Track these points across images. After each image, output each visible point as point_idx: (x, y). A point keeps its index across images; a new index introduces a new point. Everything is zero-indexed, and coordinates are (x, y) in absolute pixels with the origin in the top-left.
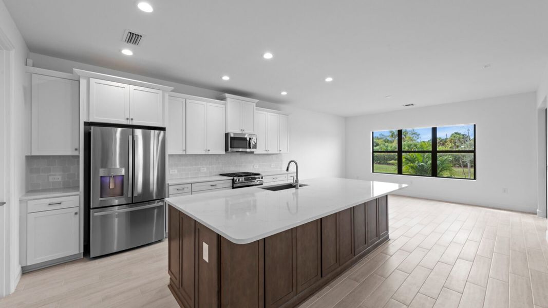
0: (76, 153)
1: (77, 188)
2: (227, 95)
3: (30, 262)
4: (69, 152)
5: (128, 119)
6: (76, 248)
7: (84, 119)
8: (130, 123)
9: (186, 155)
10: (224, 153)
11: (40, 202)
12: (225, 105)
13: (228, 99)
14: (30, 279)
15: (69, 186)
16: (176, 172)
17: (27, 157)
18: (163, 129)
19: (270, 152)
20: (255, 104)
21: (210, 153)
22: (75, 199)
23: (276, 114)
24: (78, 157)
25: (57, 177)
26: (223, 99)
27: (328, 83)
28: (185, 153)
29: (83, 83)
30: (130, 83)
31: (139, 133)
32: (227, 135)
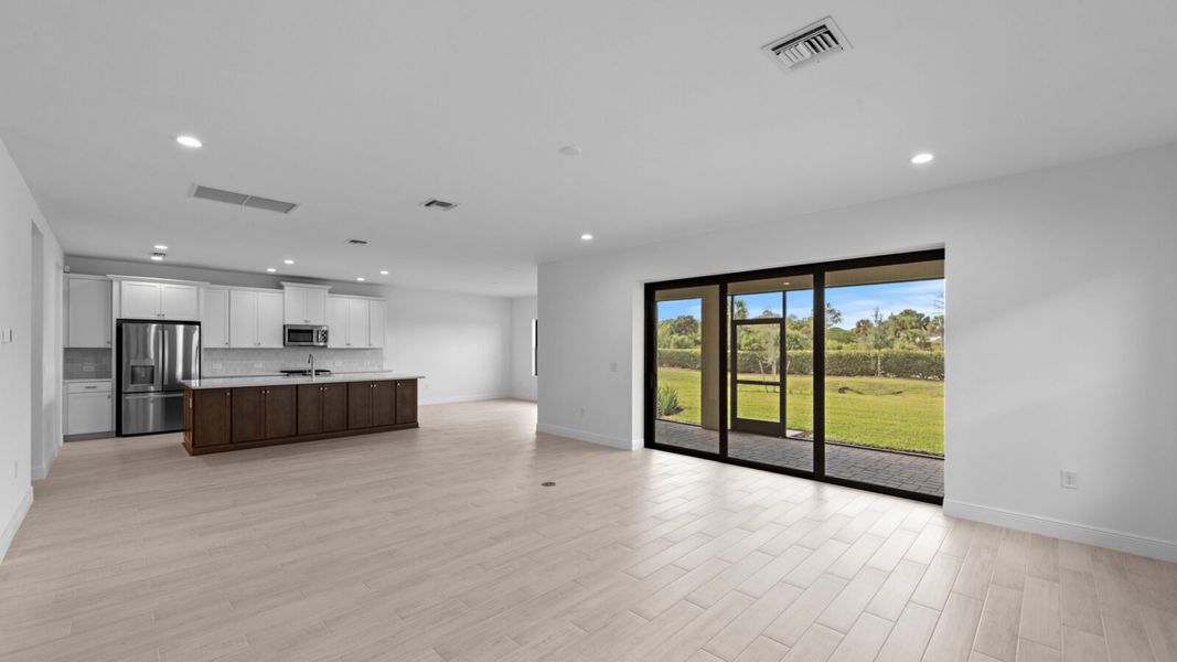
0: (109, 346)
1: (111, 377)
3: (72, 432)
4: (102, 344)
6: (108, 424)
7: (116, 316)
8: (162, 318)
9: (229, 349)
10: (282, 346)
11: (78, 386)
12: (284, 293)
13: (286, 288)
14: (70, 445)
15: (101, 374)
18: (199, 323)
21: (262, 346)
22: (108, 385)
24: (111, 349)
25: (90, 367)
26: (281, 287)
29: (116, 285)
31: (180, 329)
32: (284, 326)
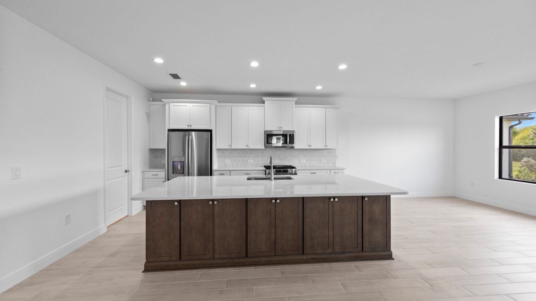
2: (264, 98)
5: (188, 126)
16: (229, 162)
17: (150, 149)
19: (313, 147)
20: (294, 102)
23: (322, 109)
27: (344, 71)
28: (230, 148)
30: (190, 102)
